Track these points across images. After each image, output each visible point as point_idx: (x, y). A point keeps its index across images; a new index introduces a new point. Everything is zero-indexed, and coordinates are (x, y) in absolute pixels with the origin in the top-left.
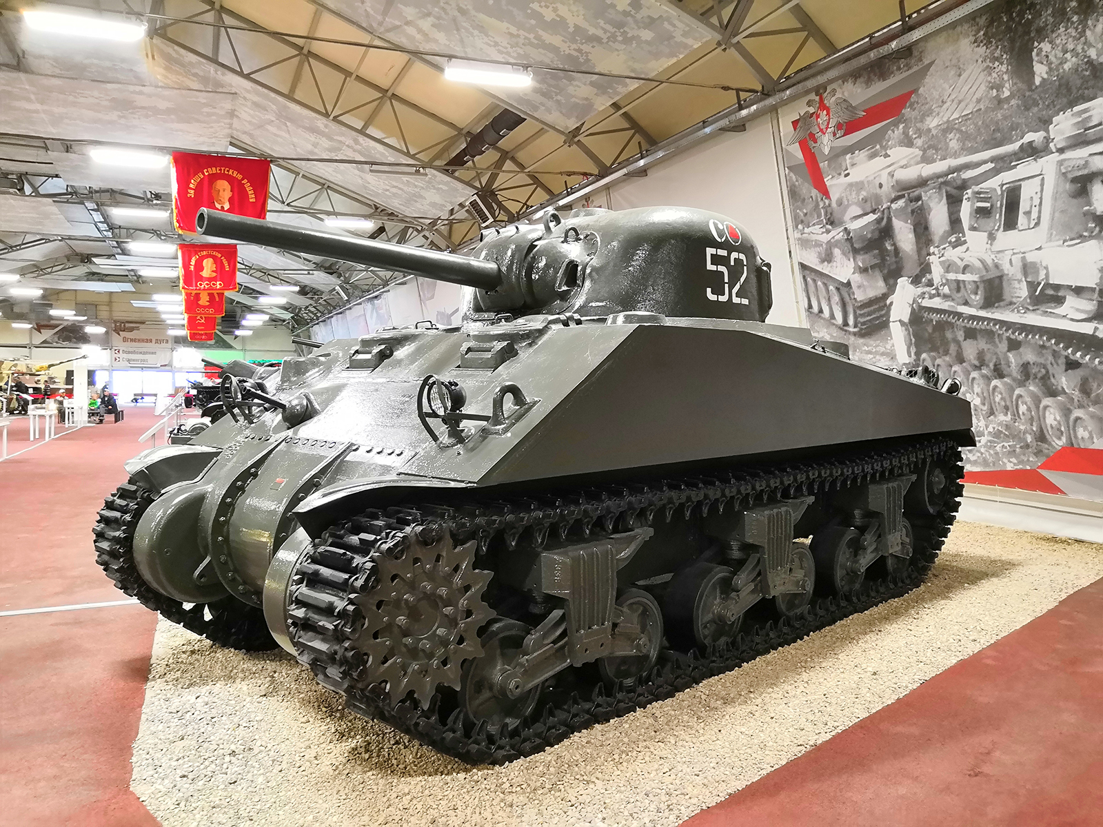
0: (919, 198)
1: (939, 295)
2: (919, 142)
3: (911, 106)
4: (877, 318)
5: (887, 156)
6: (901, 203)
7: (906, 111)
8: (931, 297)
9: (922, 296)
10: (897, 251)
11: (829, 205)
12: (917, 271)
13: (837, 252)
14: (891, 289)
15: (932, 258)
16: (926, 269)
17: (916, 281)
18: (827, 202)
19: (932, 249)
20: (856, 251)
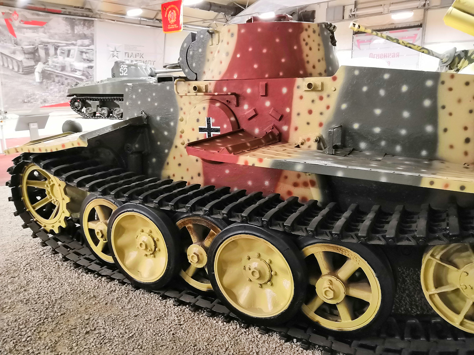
0: (47, 46)
1: (50, 67)
2: (48, 34)
3: (46, 25)
4: (31, 71)
5: (38, 34)
6: (41, 46)
7: (45, 26)
8: (48, 67)
9: (46, 67)
10: (39, 56)
11: (16, 40)
12: (45, 61)
13: (17, 52)
14: (36, 64)
15: (49, 59)
16: (47, 61)
17: (44, 63)
18: (15, 39)
19: (49, 57)
20: (25, 53)
